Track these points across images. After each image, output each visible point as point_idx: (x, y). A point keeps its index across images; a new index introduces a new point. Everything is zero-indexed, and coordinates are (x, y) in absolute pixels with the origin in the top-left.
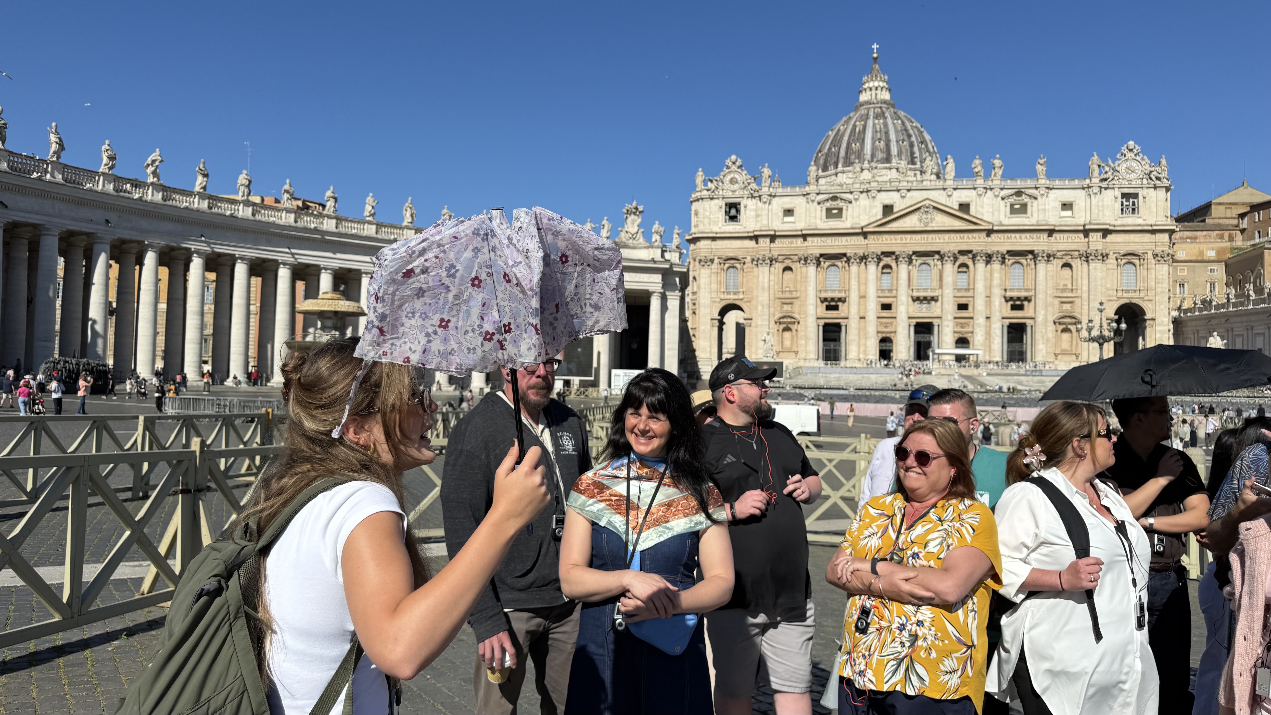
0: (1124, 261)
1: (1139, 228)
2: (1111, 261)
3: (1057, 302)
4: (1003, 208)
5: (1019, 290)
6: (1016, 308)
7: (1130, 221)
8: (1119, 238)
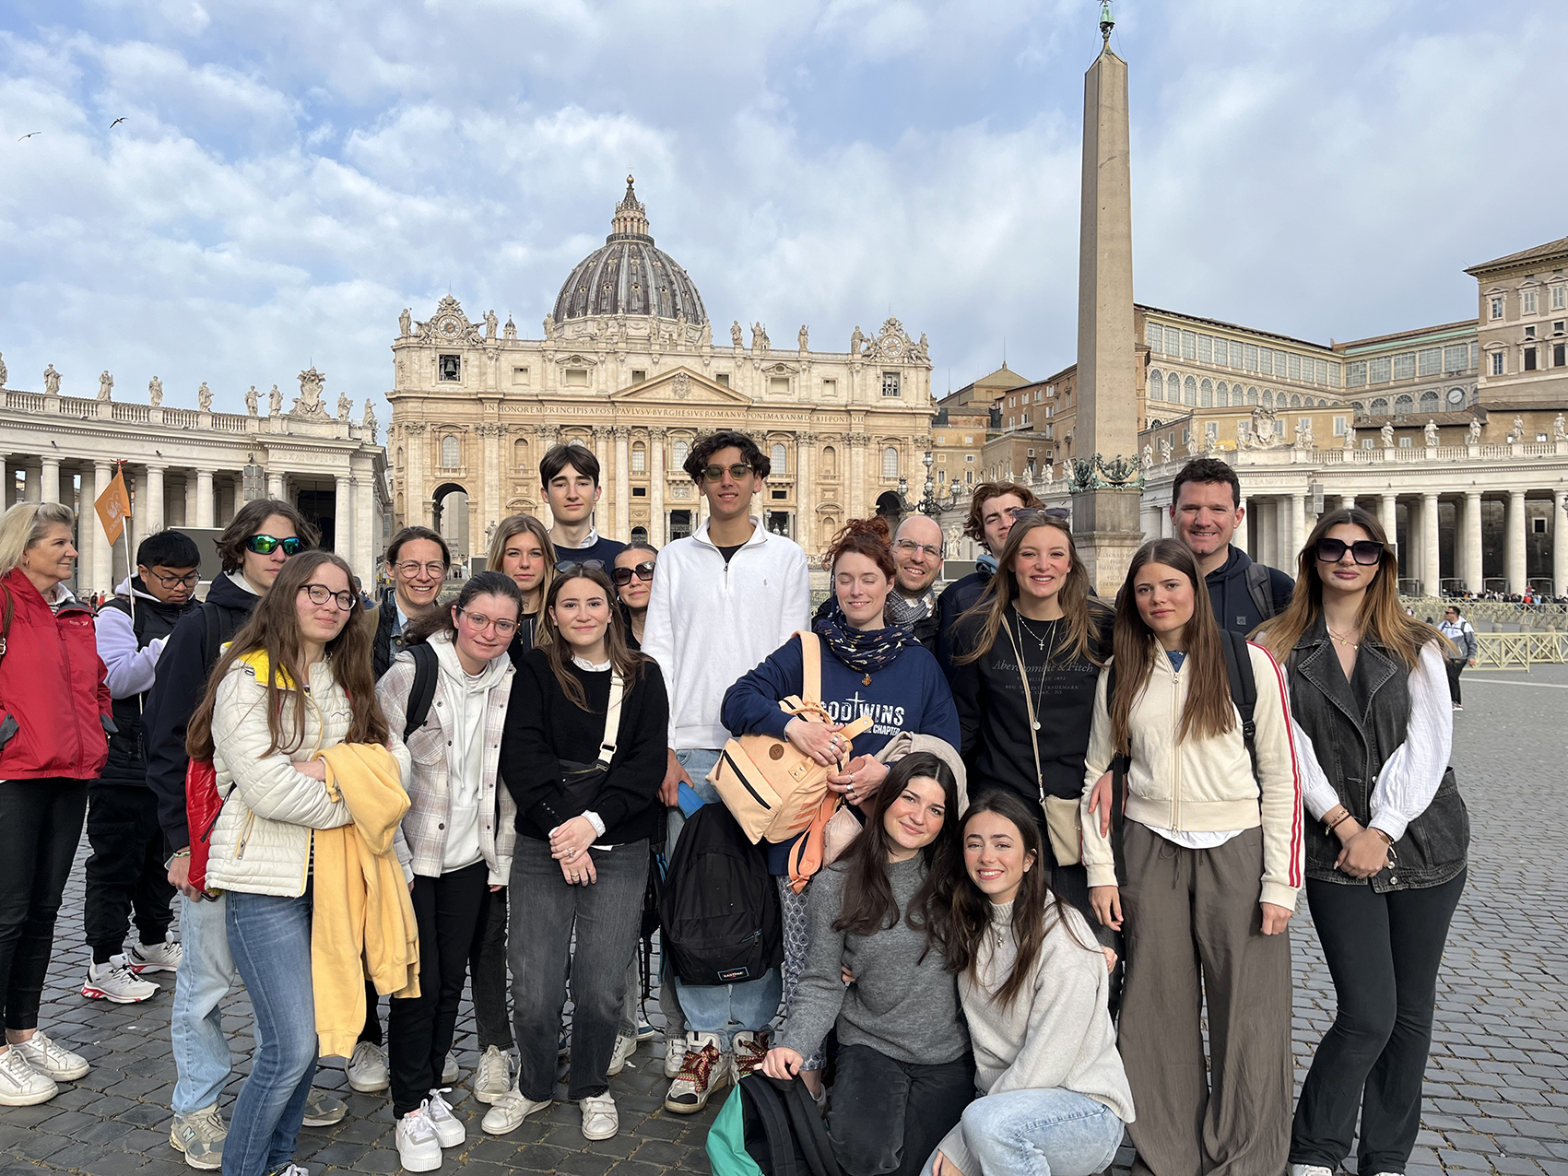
0: (885, 446)
1: (899, 411)
2: (873, 445)
3: (819, 489)
4: (763, 382)
5: (781, 476)
6: (778, 495)
7: (892, 402)
8: (881, 421)
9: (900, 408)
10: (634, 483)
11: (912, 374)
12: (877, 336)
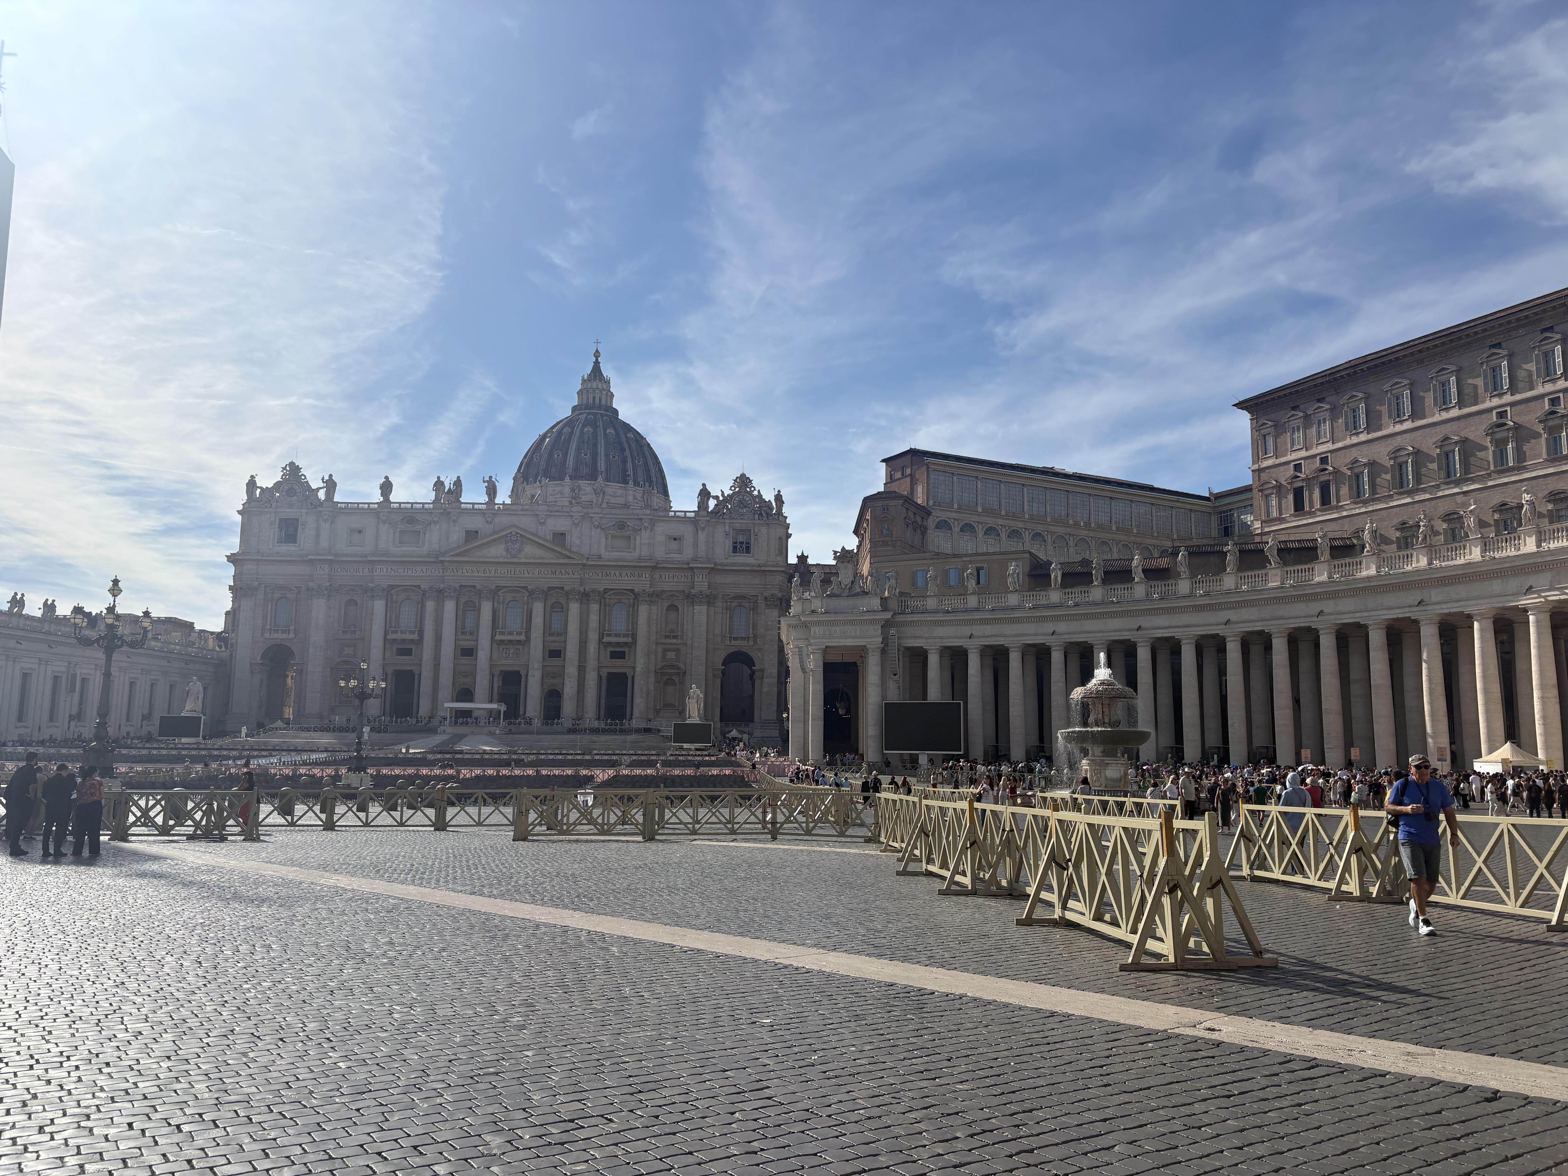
0: (734, 604)
1: (748, 568)
2: (720, 604)
3: (660, 649)
4: (603, 541)
5: (617, 635)
6: (618, 655)
7: (741, 559)
8: (729, 579)
9: (748, 565)
10: (462, 643)
11: (764, 530)
12: (728, 492)
